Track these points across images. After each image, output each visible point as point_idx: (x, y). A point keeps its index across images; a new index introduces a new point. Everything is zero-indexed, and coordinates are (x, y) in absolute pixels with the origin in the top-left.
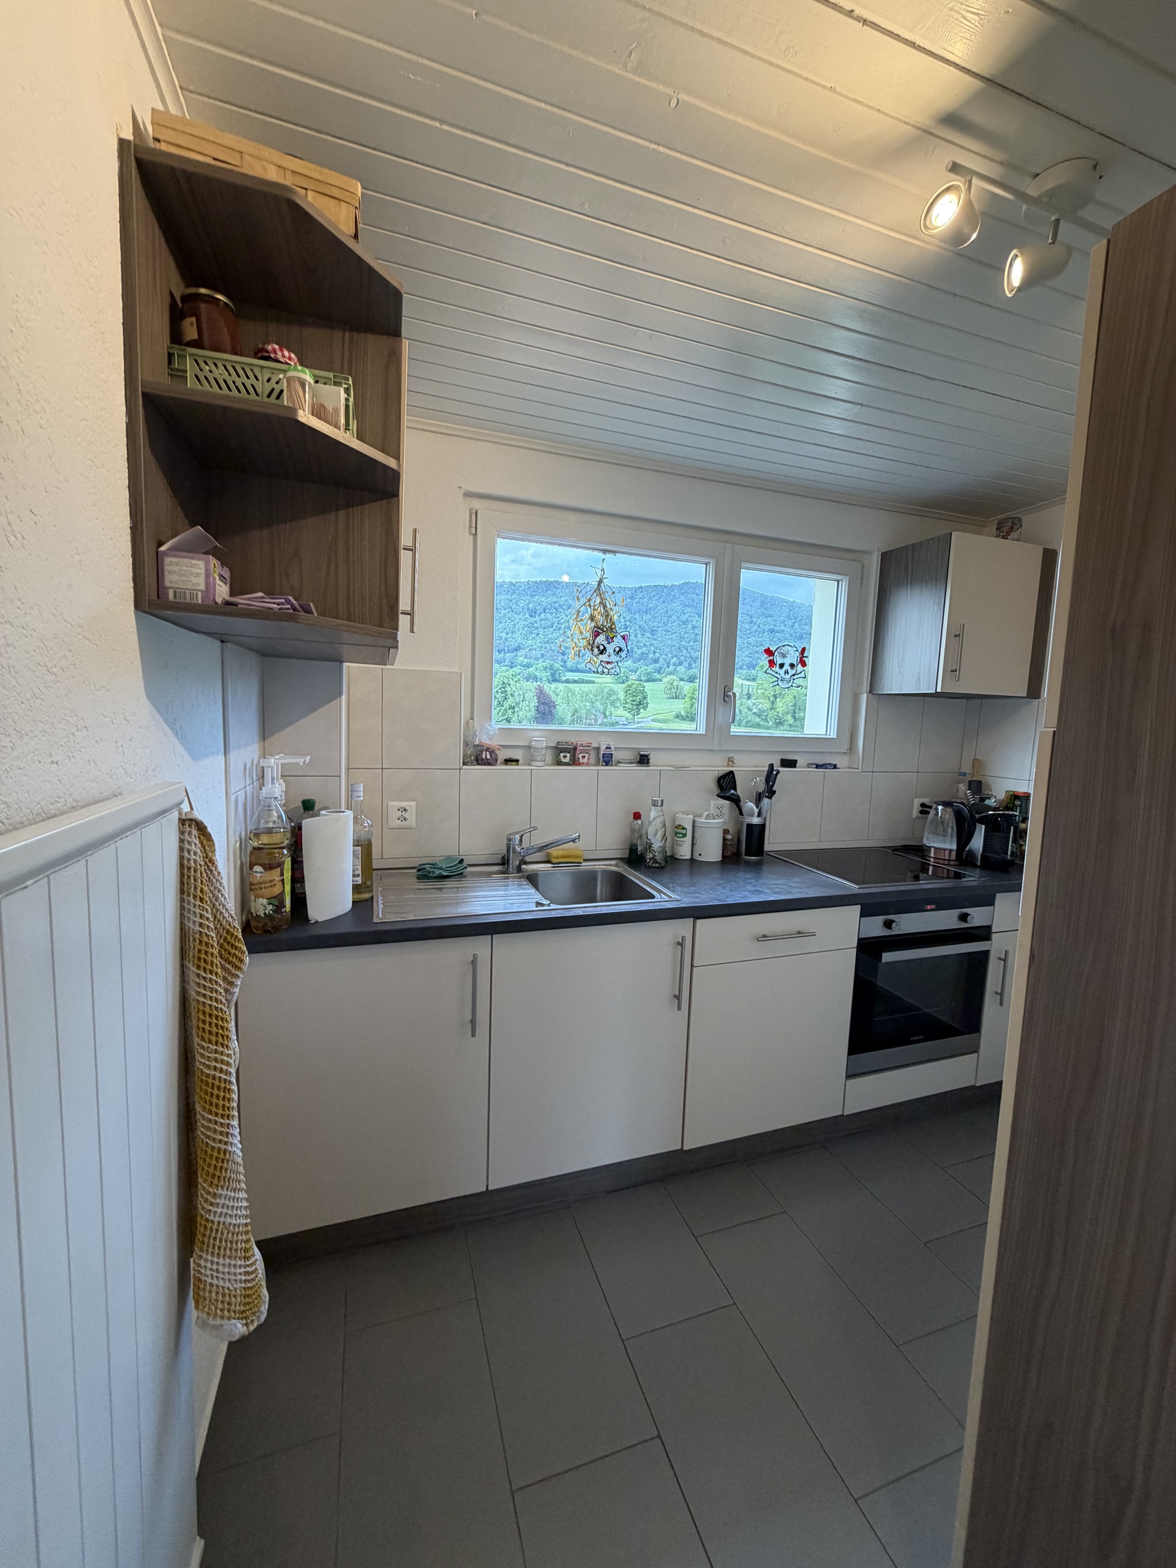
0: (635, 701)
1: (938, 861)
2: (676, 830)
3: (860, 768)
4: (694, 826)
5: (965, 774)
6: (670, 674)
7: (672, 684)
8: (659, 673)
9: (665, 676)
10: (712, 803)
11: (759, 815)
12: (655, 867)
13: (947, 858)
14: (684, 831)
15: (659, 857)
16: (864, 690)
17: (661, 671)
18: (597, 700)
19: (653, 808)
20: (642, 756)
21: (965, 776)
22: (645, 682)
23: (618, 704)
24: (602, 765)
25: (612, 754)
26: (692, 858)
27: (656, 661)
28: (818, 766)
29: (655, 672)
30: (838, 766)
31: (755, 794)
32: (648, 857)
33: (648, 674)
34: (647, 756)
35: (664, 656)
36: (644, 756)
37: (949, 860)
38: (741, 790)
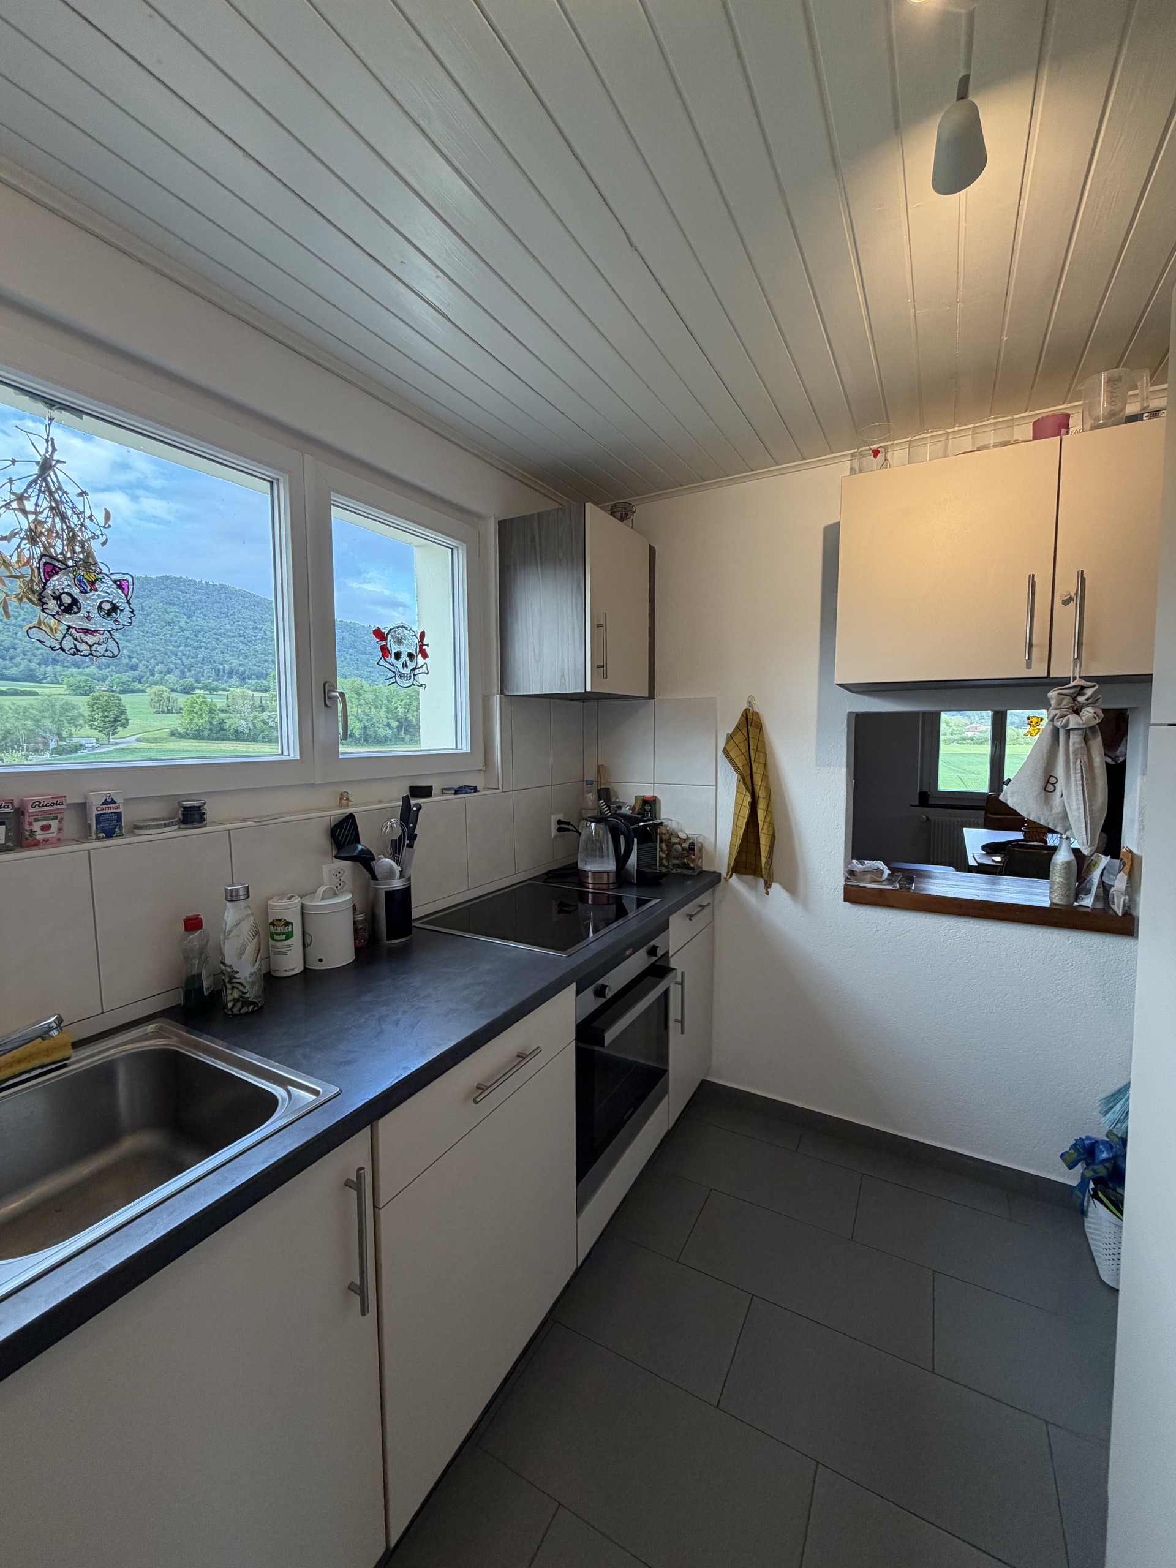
0: (107, 717)
1: (597, 886)
2: (272, 929)
3: (500, 787)
4: (303, 915)
5: (591, 783)
6: (156, 684)
7: (160, 695)
8: (140, 682)
9: (150, 687)
10: (325, 869)
11: (402, 876)
12: (247, 1013)
13: (605, 881)
14: (288, 929)
15: (251, 994)
16: (496, 692)
17: (144, 680)
18: (43, 717)
19: (228, 904)
20: (186, 809)
21: (592, 784)
22: (119, 693)
23: (82, 722)
24: (98, 838)
25: (119, 814)
26: (305, 969)
27: (134, 668)
28: (458, 791)
29: (134, 681)
30: (478, 788)
31: (389, 844)
32: (229, 999)
33: (124, 683)
34: (198, 808)
35: (144, 662)
36: (192, 808)
37: (608, 884)
38: (366, 842)
